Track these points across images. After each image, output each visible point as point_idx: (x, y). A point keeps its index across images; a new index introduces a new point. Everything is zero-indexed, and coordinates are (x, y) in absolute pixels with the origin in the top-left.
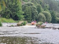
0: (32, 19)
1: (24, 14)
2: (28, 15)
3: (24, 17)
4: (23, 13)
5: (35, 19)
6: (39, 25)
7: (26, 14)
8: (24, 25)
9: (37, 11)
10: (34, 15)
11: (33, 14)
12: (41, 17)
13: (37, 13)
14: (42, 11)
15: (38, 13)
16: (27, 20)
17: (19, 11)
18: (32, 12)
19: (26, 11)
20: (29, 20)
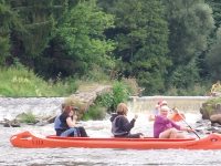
0: (176, 63)
1: (110, 34)
2: (141, 34)
3: (116, 53)
4: (108, 20)
5: (193, 63)
7: (125, 31)
9: (206, 8)
10: (191, 37)
13: (211, 20)
17: (75, 11)
18: (175, 17)
19: (132, 11)
20: (150, 70)
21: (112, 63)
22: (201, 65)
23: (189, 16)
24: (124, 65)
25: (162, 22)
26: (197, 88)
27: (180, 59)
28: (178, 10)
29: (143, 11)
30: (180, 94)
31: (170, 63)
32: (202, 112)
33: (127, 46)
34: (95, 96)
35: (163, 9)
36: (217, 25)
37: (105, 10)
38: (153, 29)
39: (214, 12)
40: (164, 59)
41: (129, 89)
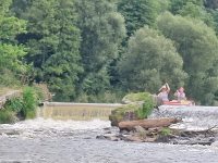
0: (88, 70)
1: (22, 39)
3: (28, 58)
5: (104, 70)
6: (133, 116)
7: (38, 37)
8: (22, 115)
9: (119, 17)
10: (102, 44)
11: (90, 38)
12: (153, 55)
13: (123, 29)
14: (159, 18)
15: (130, 30)
16: (46, 78)
18: (87, 24)
19: (44, 17)
20: (62, 76)
21: (23, 68)
22: (112, 73)
23: (102, 24)
24: (35, 70)
25: (75, 29)
26: (107, 95)
27: (91, 67)
28: (90, 17)
29: (56, 17)
30: (90, 101)
31: (82, 70)
32: (110, 119)
33: (39, 52)
34: (5, 100)
35: (76, 17)
36: (129, 34)
37: (18, 16)
38: (66, 36)
39: (126, 21)
40: (75, 66)
41: (39, 94)
